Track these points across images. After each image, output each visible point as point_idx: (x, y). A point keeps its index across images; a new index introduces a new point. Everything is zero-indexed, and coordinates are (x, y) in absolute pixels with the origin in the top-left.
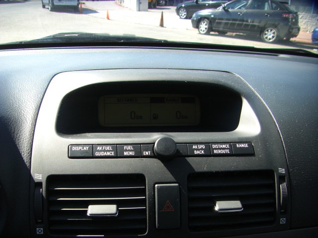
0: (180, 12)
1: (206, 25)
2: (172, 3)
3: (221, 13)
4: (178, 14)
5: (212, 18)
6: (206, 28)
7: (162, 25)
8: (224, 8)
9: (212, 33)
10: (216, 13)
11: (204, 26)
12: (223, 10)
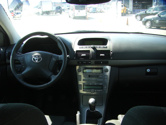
0: (137, 17)
1: (149, 24)
2: (134, 13)
3: (157, 17)
4: (136, 18)
5: (152, 20)
6: (149, 25)
7: (127, 24)
8: (158, 15)
9: (152, 27)
10: (154, 17)
11: (148, 24)
12: (158, 16)
